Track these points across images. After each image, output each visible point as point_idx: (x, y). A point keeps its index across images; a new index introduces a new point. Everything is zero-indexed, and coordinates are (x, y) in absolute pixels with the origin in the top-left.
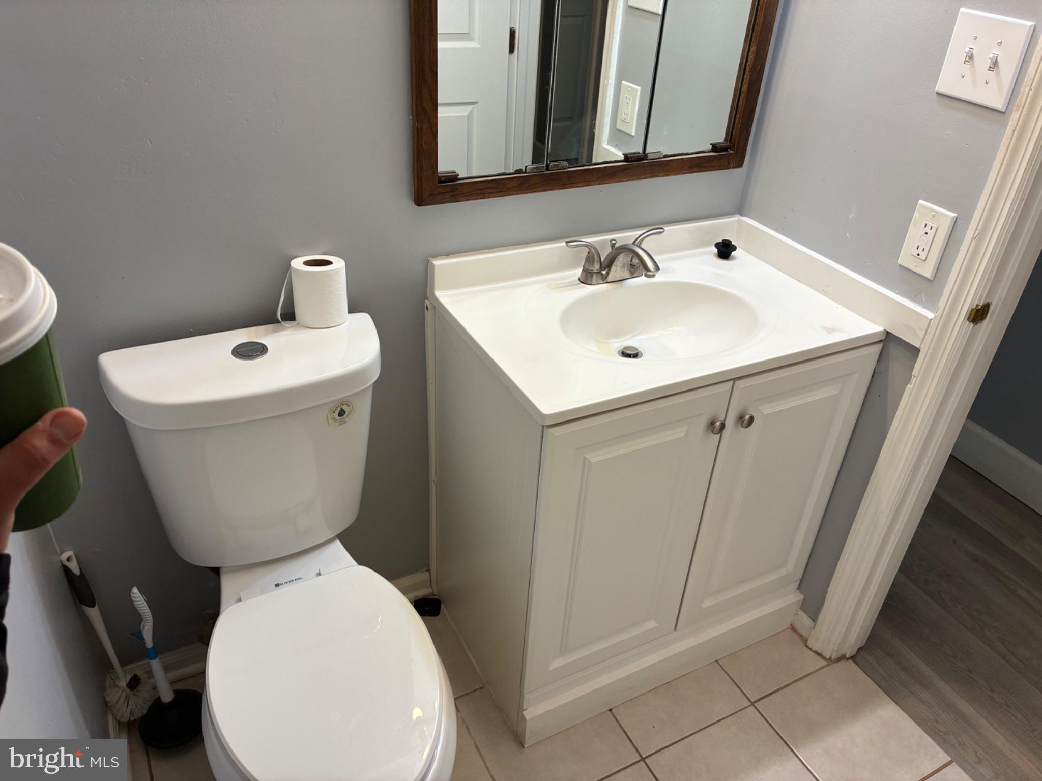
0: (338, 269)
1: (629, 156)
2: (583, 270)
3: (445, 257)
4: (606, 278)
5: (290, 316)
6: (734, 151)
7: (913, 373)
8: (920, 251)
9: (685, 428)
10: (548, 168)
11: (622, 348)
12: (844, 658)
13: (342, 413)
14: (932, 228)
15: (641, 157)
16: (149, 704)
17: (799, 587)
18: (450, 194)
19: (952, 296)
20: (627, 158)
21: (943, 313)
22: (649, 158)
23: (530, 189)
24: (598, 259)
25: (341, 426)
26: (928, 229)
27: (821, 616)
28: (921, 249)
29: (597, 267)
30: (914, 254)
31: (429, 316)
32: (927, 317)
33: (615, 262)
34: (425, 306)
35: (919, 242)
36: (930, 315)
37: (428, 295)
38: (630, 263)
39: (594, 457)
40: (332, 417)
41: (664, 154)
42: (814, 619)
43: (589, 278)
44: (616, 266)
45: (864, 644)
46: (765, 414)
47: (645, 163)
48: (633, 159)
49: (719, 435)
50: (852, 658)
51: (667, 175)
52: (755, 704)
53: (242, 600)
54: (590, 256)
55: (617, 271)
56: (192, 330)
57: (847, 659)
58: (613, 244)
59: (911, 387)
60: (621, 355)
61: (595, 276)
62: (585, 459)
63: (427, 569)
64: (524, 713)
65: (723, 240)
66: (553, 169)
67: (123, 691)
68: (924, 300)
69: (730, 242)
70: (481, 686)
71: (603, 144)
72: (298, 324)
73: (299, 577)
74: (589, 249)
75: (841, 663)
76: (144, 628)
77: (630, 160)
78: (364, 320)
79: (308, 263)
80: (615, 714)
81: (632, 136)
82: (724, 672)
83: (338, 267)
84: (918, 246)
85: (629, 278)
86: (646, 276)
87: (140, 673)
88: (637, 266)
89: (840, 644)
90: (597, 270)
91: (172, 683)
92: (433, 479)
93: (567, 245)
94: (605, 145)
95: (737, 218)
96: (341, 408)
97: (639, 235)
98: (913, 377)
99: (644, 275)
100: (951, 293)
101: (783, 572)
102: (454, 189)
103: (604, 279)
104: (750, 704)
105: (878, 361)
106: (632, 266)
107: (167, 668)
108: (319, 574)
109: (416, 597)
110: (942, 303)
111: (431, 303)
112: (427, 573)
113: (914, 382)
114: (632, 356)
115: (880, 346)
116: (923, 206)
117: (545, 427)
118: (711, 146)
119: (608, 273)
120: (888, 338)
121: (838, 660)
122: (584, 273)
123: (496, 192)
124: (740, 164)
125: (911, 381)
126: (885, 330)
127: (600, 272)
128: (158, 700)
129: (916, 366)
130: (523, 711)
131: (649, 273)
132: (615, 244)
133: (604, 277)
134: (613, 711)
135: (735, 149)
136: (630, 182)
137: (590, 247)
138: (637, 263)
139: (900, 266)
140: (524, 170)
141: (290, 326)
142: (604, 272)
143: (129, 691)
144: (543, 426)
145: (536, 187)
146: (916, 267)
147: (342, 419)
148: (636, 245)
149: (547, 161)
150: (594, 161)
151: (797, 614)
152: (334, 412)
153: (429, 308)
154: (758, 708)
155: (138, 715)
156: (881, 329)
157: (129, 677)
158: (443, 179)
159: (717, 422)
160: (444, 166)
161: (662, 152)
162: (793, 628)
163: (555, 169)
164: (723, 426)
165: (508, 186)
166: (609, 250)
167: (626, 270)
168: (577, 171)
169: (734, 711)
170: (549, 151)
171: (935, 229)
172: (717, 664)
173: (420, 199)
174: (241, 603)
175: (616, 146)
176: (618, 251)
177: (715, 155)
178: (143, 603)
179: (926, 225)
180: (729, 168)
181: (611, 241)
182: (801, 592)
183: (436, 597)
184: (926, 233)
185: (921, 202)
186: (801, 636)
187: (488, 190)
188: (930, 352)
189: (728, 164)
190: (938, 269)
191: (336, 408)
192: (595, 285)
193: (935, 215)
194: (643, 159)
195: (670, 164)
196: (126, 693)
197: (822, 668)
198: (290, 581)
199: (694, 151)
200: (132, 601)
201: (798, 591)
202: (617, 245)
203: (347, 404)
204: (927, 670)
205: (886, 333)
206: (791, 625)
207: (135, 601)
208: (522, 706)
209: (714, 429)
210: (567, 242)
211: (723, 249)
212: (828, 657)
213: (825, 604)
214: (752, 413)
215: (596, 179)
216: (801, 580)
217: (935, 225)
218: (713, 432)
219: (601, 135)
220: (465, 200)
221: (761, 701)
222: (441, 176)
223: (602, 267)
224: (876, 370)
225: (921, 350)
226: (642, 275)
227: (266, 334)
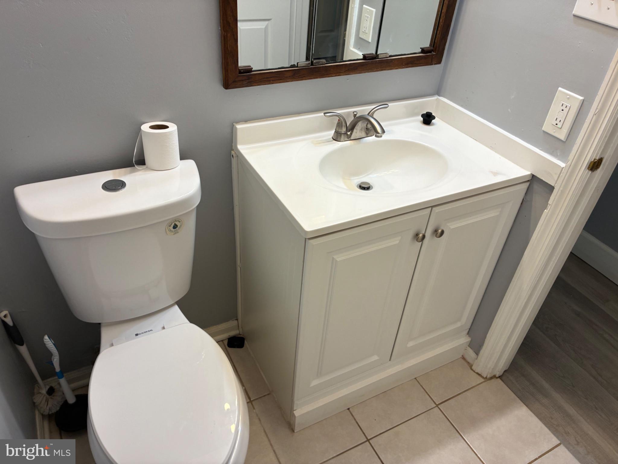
0: (172, 131)
1: (366, 56)
2: (335, 131)
3: (244, 122)
4: (350, 137)
5: (141, 162)
6: (435, 53)
7: (549, 202)
8: (558, 122)
9: (400, 238)
10: (312, 64)
11: (360, 183)
12: (495, 377)
13: (175, 227)
14: (566, 106)
15: (375, 56)
16: (61, 404)
17: (468, 333)
18: (247, 81)
19: (578, 153)
20: (365, 57)
21: (571, 163)
22: (380, 57)
23: (300, 78)
24: (345, 125)
25: (175, 235)
26: (564, 108)
27: (482, 352)
28: (558, 120)
29: (344, 130)
30: (553, 124)
31: (234, 161)
32: (560, 167)
33: (356, 127)
34: (232, 155)
35: (557, 116)
36: (563, 165)
37: (233, 148)
38: (366, 127)
39: (339, 258)
40: (169, 229)
41: (390, 55)
42: (477, 353)
43: (339, 137)
44: (357, 129)
45: (507, 368)
46: (451, 228)
47: (377, 61)
48: (369, 58)
49: (421, 242)
50: (500, 377)
51: (391, 69)
52: (439, 406)
53: (114, 344)
54: (339, 122)
55: (357, 133)
56: (77, 171)
57: (497, 378)
58: (355, 114)
59: (547, 211)
60: (359, 187)
61: (343, 136)
62: (333, 258)
63: (236, 319)
64: (294, 412)
65: (427, 112)
66: (315, 65)
67: (44, 396)
68: (558, 154)
69: (431, 113)
70: (268, 393)
71: (350, 47)
72: (147, 167)
73: (151, 329)
74: (339, 118)
75: (493, 380)
76: (54, 359)
77: (367, 59)
78: (191, 165)
79: (152, 127)
80: (351, 411)
81: (370, 42)
82: (420, 385)
83: (172, 130)
84: (557, 119)
85: (365, 137)
86: (376, 136)
87: (53, 385)
88: (371, 129)
89: (493, 369)
90: (344, 132)
91: (73, 390)
92: (239, 265)
93: (325, 115)
94: (352, 48)
95: (436, 98)
96: (175, 224)
97: (373, 108)
98: (549, 205)
99: (374, 135)
100: (577, 151)
101: (459, 324)
102: (249, 77)
103: (349, 138)
104: (435, 406)
105: (526, 194)
106: (367, 129)
107: (69, 382)
108: (164, 328)
109: (229, 336)
110: (571, 157)
111: (235, 153)
112: (236, 322)
113: (549, 208)
114: (366, 189)
115: (528, 184)
116: (560, 91)
117: (307, 239)
118: (421, 49)
119: (351, 134)
120: (533, 179)
121: (491, 378)
122: (336, 134)
123: (278, 80)
124: (439, 62)
125: (547, 207)
126: (531, 174)
127: (346, 133)
128: (66, 402)
129: (551, 198)
130: (294, 411)
131: (378, 135)
132: (356, 114)
133: (349, 136)
134: (350, 409)
135: (436, 52)
136: (367, 73)
137: (340, 117)
138: (371, 127)
139: (544, 131)
140: (296, 65)
141: (141, 169)
142: (349, 133)
143: (48, 396)
144: (306, 239)
145: (304, 76)
146: (554, 132)
147: (175, 230)
148: (370, 116)
149: (312, 59)
150: (344, 59)
151: (466, 349)
152: (170, 226)
153: (234, 156)
154: (441, 408)
155: (54, 411)
156: (529, 173)
157: (48, 387)
158: (242, 71)
159: (420, 234)
160: (243, 62)
161: (388, 53)
162: (463, 358)
163: (317, 64)
164: (424, 237)
165: (286, 76)
166: (352, 118)
167: (363, 132)
168: (331, 66)
169: (426, 410)
170: (313, 52)
171: (569, 107)
172: (415, 380)
173: (227, 84)
174: (113, 347)
175: (359, 49)
176: (358, 119)
177: (423, 56)
178: (52, 345)
179: (563, 104)
180: (432, 64)
181: (353, 112)
182: (470, 336)
183: (241, 336)
184: (563, 110)
185: (560, 89)
186: (468, 363)
187: (272, 79)
188: (561, 189)
189: (432, 62)
190: (569, 134)
191: (171, 223)
192: (343, 141)
193: (569, 98)
194: (375, 58)
195: (393, 61)
196: (46, 397)
197: (482, 383)
198: (145, 332)
199: (409, 53)
200: (45, 344)
201: (467, 335)
202: (357, 116)
203: (178, 221)
204: (546, 385)
205: (532, 176)
206: (462, 356)
207: (47, 344)
208: (293, 408)
209: (418, 238)
210: (325, 113)
211: (427, 118)
212: (485, 377)
213: (485, 344)
214: (442, 228)
215: (345, 72)
216: (470, 329)
217: (568, 105)
218: (417, 240)
219: (349, 42)
220: (256, 85)
221: (442, 404)
222: (241, 69)
223: (347, 130)
224: (524, 199)
225: (555, 188)
226: (373, 135)
227: (125, 174)
